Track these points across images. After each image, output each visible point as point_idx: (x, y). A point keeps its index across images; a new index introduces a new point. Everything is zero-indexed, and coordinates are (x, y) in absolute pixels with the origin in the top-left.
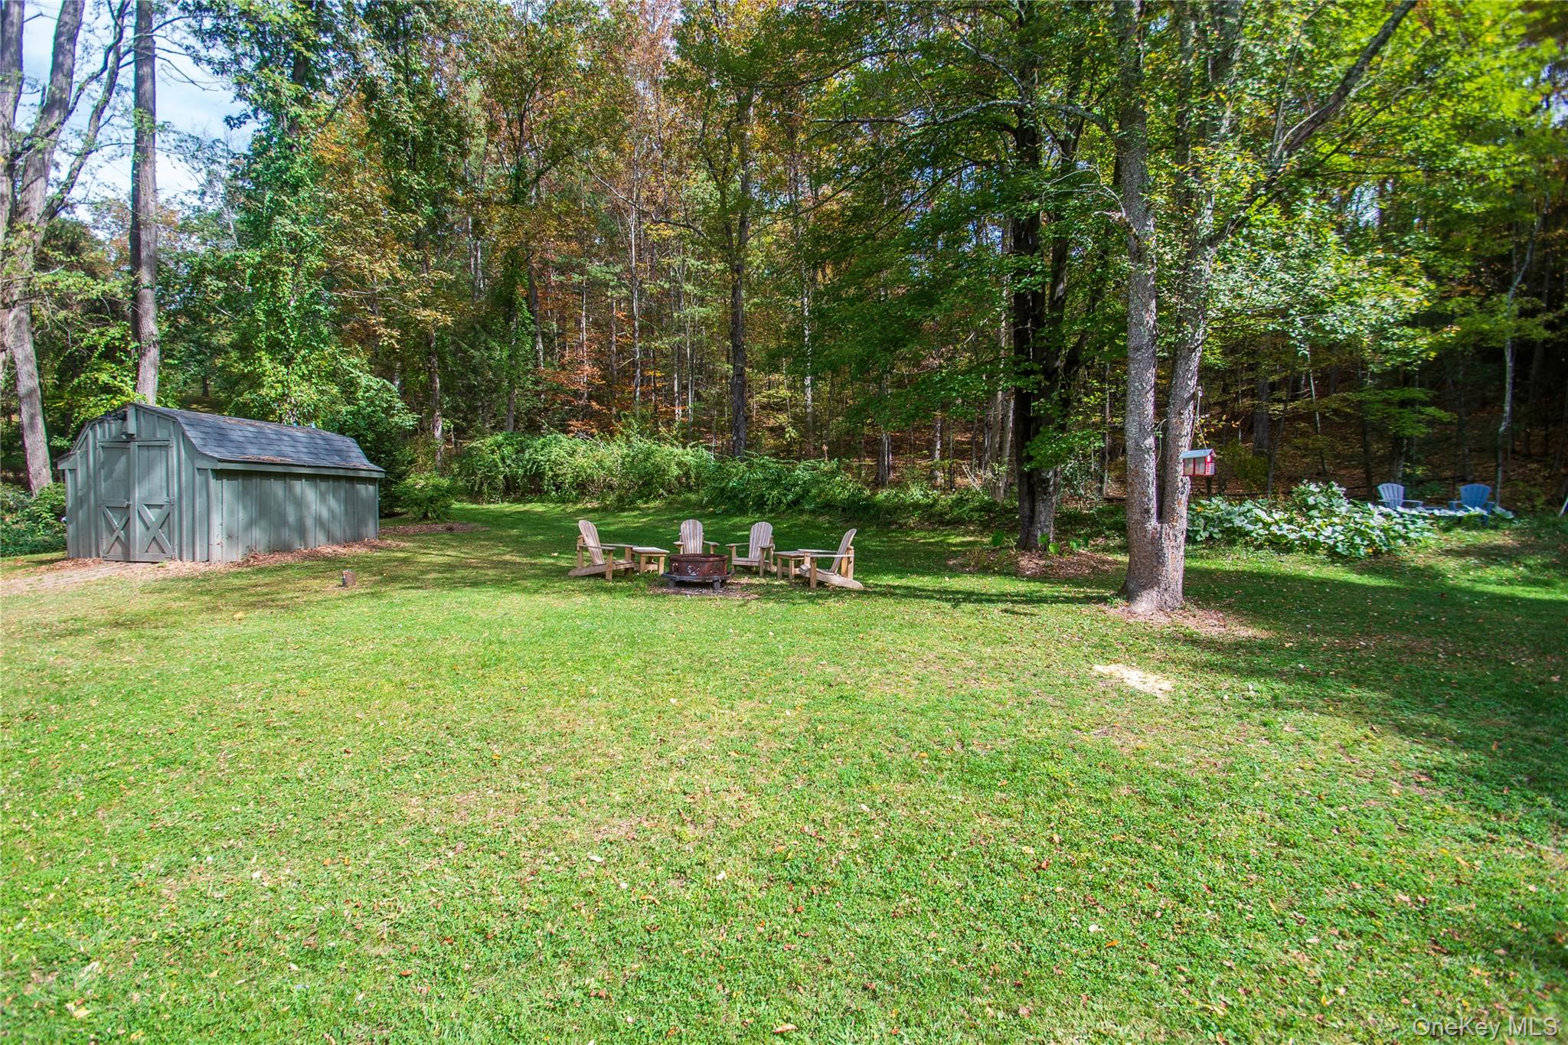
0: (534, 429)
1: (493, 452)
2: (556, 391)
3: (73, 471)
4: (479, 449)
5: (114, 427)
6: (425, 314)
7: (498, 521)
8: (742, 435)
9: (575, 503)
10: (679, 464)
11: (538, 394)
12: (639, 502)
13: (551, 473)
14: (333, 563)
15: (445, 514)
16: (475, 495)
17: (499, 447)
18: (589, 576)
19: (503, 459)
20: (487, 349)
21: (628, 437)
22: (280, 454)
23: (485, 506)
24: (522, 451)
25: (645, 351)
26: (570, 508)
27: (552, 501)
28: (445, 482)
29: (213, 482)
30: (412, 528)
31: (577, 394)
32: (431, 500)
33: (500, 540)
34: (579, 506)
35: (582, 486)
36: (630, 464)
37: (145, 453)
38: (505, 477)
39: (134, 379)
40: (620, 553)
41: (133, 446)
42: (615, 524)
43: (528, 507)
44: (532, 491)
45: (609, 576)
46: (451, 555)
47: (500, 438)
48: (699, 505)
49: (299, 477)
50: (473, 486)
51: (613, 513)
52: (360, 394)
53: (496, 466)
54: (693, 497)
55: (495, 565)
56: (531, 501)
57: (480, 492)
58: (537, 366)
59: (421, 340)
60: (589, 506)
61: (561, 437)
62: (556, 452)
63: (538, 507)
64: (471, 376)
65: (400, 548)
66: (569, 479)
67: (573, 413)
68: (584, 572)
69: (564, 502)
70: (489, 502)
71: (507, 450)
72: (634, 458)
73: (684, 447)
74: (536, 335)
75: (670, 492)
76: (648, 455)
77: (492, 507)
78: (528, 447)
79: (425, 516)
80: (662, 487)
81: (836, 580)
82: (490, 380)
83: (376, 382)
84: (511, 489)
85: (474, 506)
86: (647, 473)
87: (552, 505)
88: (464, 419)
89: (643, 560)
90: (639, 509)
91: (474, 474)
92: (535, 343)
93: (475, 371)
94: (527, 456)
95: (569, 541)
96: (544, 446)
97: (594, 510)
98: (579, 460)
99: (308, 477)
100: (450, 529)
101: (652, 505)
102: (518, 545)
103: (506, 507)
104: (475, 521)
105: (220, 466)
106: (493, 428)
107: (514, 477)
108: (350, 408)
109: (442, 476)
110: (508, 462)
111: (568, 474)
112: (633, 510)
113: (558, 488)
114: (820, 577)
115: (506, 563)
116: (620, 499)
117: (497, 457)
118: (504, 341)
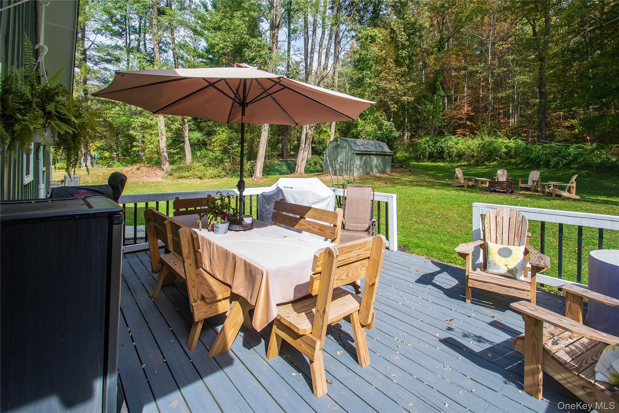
0: (441, 134)
1: (425, 144)
2: (452, 118)
3: (326, 153)
4: (420, 143)
5: (335, 143)
6: (405, 98)
7: (426, 168)
8: (543, 132)
9: (457, 163)
10: (506, 147)
11: (444, 120)
12: (486, 163)
13: (447, 151)
14: (379, 178)
15: (408, 166)
16: (418, 159)
17: (427, 142)
18: (458, 186)
19: (429, 146)
20: (425, 105)
21: (482, 136)
22: (368, 148)
23: (421, 163)
24: (437, 143)
25: (495, 98)
26: (455, 165)
27: (447, 162)
28: (407, 155)
29: (355, 156)
30: (398, 170)
31: (460, 119)
32: (404, 161)
33: (427, 174)
34: (459, 164)
35: (460, 156)
36: (483, 147)
37: (341, 149)
38: (429, 153)
39: (330, 128)
40: (470, 180)
41: (339, 147)
42: (473, 171)
43: (438, 164)
44: (439, 158)
45: (466, 186)
46: (412, 178)
47: (428, 139)
48: (516, 164)
49: (373, 154)
50: (417, 156)
51: (473, 166)
52: (384, 128)
53: (426, 149)
54: (513, 161)
55: (426, 181)
56: (439, 162)
57: (420, 158)
58: (444, 109)
59: (403, 107)
60: (463, 164)
61: (452, 137)
62: (450, 143)
63: (441, 164)
64: (418, 116)
65: (396, 175)
66: (455, 153)
67: (459, 127)
68: (456, 185)
69: (452, 162)
70: (423, 162)
71: (431, 143)
72: (484, 145)
73: (510, 139)
74: (444, 97)
75: (501, 158)
76: (491, 143)
77: (424, 163)
78: (439, 141)
79: (402, 166)
80: (497, 156)
81: (565, 194)
82: (425, 116)
83: (388, 123)
84: (432, 157)
85: (417, 163)
86: (490, 151)
87: (447, 163)
88: (414, 131)
89: (480, 183)
90: (486, 165)
91: (418, 151)
92: (444, 100)
93: (420, 114)
94: (438, 145)
95: (452, 175)
96: (445, 141)
97: (465, 165)
98: (460, 146)
99: (375, 155)
100: (410, 171)
101: (492, 164)
102: (434, 176)
103: (429, 164)
104: (418, 168)
105: (357, 152)
106: (425, 134)
107: (433, 153)
108: (381, 132)
109: (406, 152)
110: (430, 147)
111: (454, 151)
112: (482, 166)
113: (450, 157)
114: (557, 193)
115: (430, 181)
116: (477, 161)
117: (426, 145)
118: (432, 102)
